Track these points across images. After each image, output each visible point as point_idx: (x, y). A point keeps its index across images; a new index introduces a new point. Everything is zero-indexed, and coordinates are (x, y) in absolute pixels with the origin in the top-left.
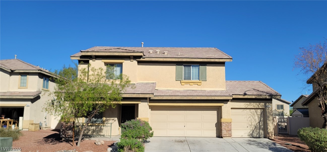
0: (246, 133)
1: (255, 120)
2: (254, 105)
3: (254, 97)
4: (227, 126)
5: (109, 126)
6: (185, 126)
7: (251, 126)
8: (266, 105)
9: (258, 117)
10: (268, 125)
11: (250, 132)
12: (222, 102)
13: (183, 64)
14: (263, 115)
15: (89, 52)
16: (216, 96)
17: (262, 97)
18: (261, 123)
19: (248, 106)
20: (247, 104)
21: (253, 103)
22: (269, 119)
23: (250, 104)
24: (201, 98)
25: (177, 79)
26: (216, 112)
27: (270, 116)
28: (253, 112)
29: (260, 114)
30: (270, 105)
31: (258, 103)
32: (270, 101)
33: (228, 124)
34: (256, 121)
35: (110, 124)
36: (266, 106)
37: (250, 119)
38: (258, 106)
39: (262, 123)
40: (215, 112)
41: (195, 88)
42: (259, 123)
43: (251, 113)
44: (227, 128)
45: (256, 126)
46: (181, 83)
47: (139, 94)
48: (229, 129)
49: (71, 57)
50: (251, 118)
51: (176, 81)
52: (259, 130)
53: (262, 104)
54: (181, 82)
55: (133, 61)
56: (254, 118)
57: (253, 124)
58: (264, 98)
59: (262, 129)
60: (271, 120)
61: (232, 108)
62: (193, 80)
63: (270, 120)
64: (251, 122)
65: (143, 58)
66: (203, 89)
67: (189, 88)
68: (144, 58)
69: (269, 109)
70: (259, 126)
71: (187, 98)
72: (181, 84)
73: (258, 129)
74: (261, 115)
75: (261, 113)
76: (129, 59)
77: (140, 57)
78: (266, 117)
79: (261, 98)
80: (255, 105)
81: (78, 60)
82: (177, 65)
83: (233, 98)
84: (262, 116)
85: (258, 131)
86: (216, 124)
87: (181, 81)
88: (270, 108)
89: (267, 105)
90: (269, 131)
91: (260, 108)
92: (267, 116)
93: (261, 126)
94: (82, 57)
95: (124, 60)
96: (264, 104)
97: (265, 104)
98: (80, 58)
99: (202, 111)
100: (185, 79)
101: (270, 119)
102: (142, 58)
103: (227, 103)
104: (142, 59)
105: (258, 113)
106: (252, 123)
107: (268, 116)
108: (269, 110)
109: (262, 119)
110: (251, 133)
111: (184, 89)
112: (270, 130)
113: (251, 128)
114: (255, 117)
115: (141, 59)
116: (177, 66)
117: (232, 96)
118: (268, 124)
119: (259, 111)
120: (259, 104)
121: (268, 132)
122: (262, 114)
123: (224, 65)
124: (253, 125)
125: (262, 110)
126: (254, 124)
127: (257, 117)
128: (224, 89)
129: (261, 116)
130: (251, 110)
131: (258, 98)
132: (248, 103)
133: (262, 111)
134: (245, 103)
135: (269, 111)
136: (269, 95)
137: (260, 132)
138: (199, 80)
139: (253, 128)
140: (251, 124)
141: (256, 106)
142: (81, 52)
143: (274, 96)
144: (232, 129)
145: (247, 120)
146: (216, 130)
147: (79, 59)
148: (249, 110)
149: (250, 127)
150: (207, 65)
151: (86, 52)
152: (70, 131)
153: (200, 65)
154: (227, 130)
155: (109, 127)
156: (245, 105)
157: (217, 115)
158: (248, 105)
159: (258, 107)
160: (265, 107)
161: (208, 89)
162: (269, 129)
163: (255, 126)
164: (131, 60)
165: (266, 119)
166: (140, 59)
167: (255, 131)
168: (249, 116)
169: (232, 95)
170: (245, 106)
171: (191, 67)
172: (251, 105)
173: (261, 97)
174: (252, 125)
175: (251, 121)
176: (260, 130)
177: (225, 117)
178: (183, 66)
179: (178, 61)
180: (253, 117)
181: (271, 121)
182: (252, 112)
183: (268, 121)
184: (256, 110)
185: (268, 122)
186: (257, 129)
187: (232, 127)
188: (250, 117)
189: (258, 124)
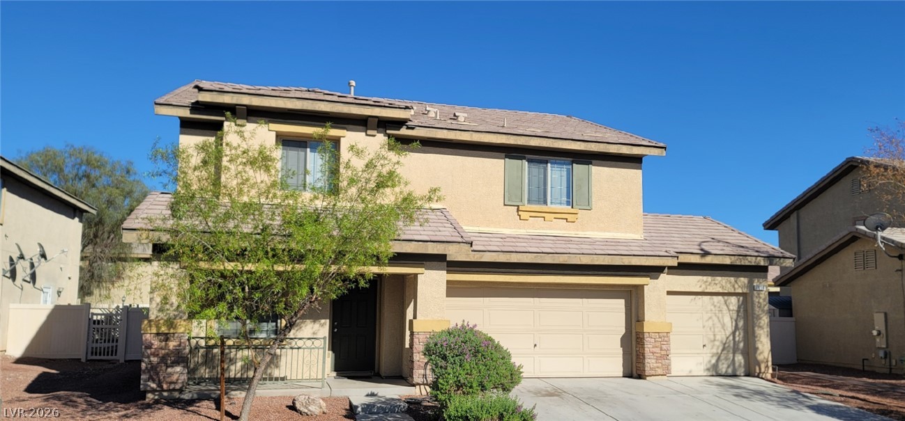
0: (701, 364)
1: (723, 326)
2: (724, 284)
3: (727, 261)
4: (658, 344)
5: (318, 348)
6: (535, 345)
7: (712, 344)
8: (753, 283)
9: (731, 318)
10: (756, 339)
11: (710, 361)
12: (644, 274)
13: (526, 156)
14: (744, 311)
15: (226, 94)
16: (634, 255)
17: (749, 262)
18: (740, 334)
19: (708, 287)
20: (706, 282)
21: (719, 278)
22: (760, 323)
23: (713, 282)
24: (592, 261)
25: (509, 200)
26: (623, 301)
27: (762, 316)
28: (718, 305)
29: (736, 308)
30: (763, 284)
31: (732, 279)
32: (762, 274)
33: (660, 340)
34: (725, 328)
35: (322, 340)
36: (752, 288)
37: (710, 323)
38: (734, 286)
39: (741, 336)
40: (620, 303)
41: (558, 228)
42: (734, 333)
43: (712, 307)
44: (657, 350)
45: (725, 344)
46: (520, 213)
47: (426, 243)
48: (663, 353)
49: (158, 106)
50: (713, 321)
51: (505, 205)
52: (734, 353)
53: (744, 282)
54: (518, 210)
55: (374, 136)
56: (721, 321)
57: (718, 337)
58: (753, 264)
59: (740, 351)
60: (765, 326)
61: (669, 293)
62: (553, 206)
63: (761, 327)
64: (714, 332)
65: (408, 128)
66: (581, 234)
67: (543, 228)
68: (413, 128)
69: (761, 295)
70: (732, 342)
71: (554, 260)
72: (520, 216)
73: (731, 351)
74: (738, 311)
75: (739, 307)
76: (361, 127)
77: (400, 123)
78: (753, 318)
79: (747, 263)
80: (726, 283)
81: (180, 118)
82: (506, 157)
83: (679, 264)
84: (741, 314)
85: (731, 358)
86: (621, 339)
87: (521, 208)
88: (763, 292)
89: (755, 284)
90: (760, 358)
91: (737, 291)
92: (755, 316)
93: (739, 342)
94: (197, 107)
95: (345, 131)
96: (749, 283)
97: (751, 282)
98: (191, 113)
99: (585, 300)
100: (529, 201)
101: (763, 322)
102: (405, 127)
103: (657, 278)
104: (404, 131)
105: (731, 308)
106: (714, 335)
107: (758, 316)
108: (760, 298)
109: (741, 324)
110: (714, 361)
111: (528, 231)
112: (761, 353)
113: (712, 348)
114: (723, 317)
115: (402, 130)
116: (507, 159)
117: (678, 257)
118: (757, 337)
119: (734, 300)
120: (736, 281)
121: (756, 358)
122: (742, 310)
123: (638, 165)
124: (718, 340)
125: (741, 298)
126: (720, 339)
127: (729, 319)
128: (639, 236)
129: (738, 315)
130: (714, 297)
131: (738, 263)
132: (709, 278)
133: (741, 302)
134: (701, 277)
135: (761, 301)
136: (767, 257)
137: (736, 359)
138: (570, 207)
139: (718, 348)
140: (712, 337)
141: (729, 286)
142: (196, 90)
143: (778, 259)
144: (672, 351)
145: (704, 327)
146: (622, 356)
147: (186, 113)
148: (709, 297)
149: (710, 347)
150: (593, 162)
151: (214, 93)
152: (178, 369)
153: (573, 162)
154: (659, 355)
155: (317, 350)
156: (699, 284)
157: (624, 311)
158: (708, 284)
159: (732, 291)
160: (750, 290)
161: (596, 233)
162: (759, 352)
163: (724, 342)
164: (369, 132)
165: (753, 322)
166: (399, 130)
167: (722, 357)
168: (710, 315)
169: (676, 254)
170: (700, 287)
171: (549, 165)
172: (716, 284)
173: (745, 262)
174: (715, 340)
175: (712, 329)
176: (736, 355)
177: (653, 317)
178: (527, 163)
179: (516, 143)
180: (718, 318)
181: (765, 330)
182: (716, 304)
183: (756, 328)
184: (726, 297)
185: (758, 332)
186: (728, 351)
187: (671, 345)
188: (710, 318)
189: (731, 338)
